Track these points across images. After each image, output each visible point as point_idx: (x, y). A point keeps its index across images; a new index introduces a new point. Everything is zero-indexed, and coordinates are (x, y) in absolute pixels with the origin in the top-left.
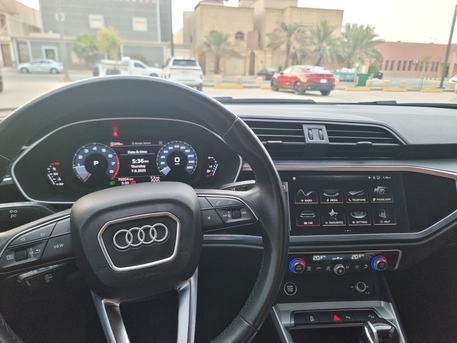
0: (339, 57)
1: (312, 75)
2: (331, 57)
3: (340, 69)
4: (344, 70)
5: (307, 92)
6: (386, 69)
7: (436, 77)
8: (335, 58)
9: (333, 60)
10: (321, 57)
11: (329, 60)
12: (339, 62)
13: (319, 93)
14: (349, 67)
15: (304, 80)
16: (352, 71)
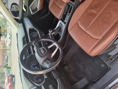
0: (1, 77)
1: (8, 82)
2: (2, 79)
3: (5, 75)
4: (6, 74)
5: (14, 82)
6: (5, 64)
7: (7, 52)
8: (2, 78)
9: (3, 78)
10: (2, 82)
11: (2, 80)
12: (3, 77)
13: (14, 78)
14: (5, 73)
15: (10, 84)
16: (6, 72)
